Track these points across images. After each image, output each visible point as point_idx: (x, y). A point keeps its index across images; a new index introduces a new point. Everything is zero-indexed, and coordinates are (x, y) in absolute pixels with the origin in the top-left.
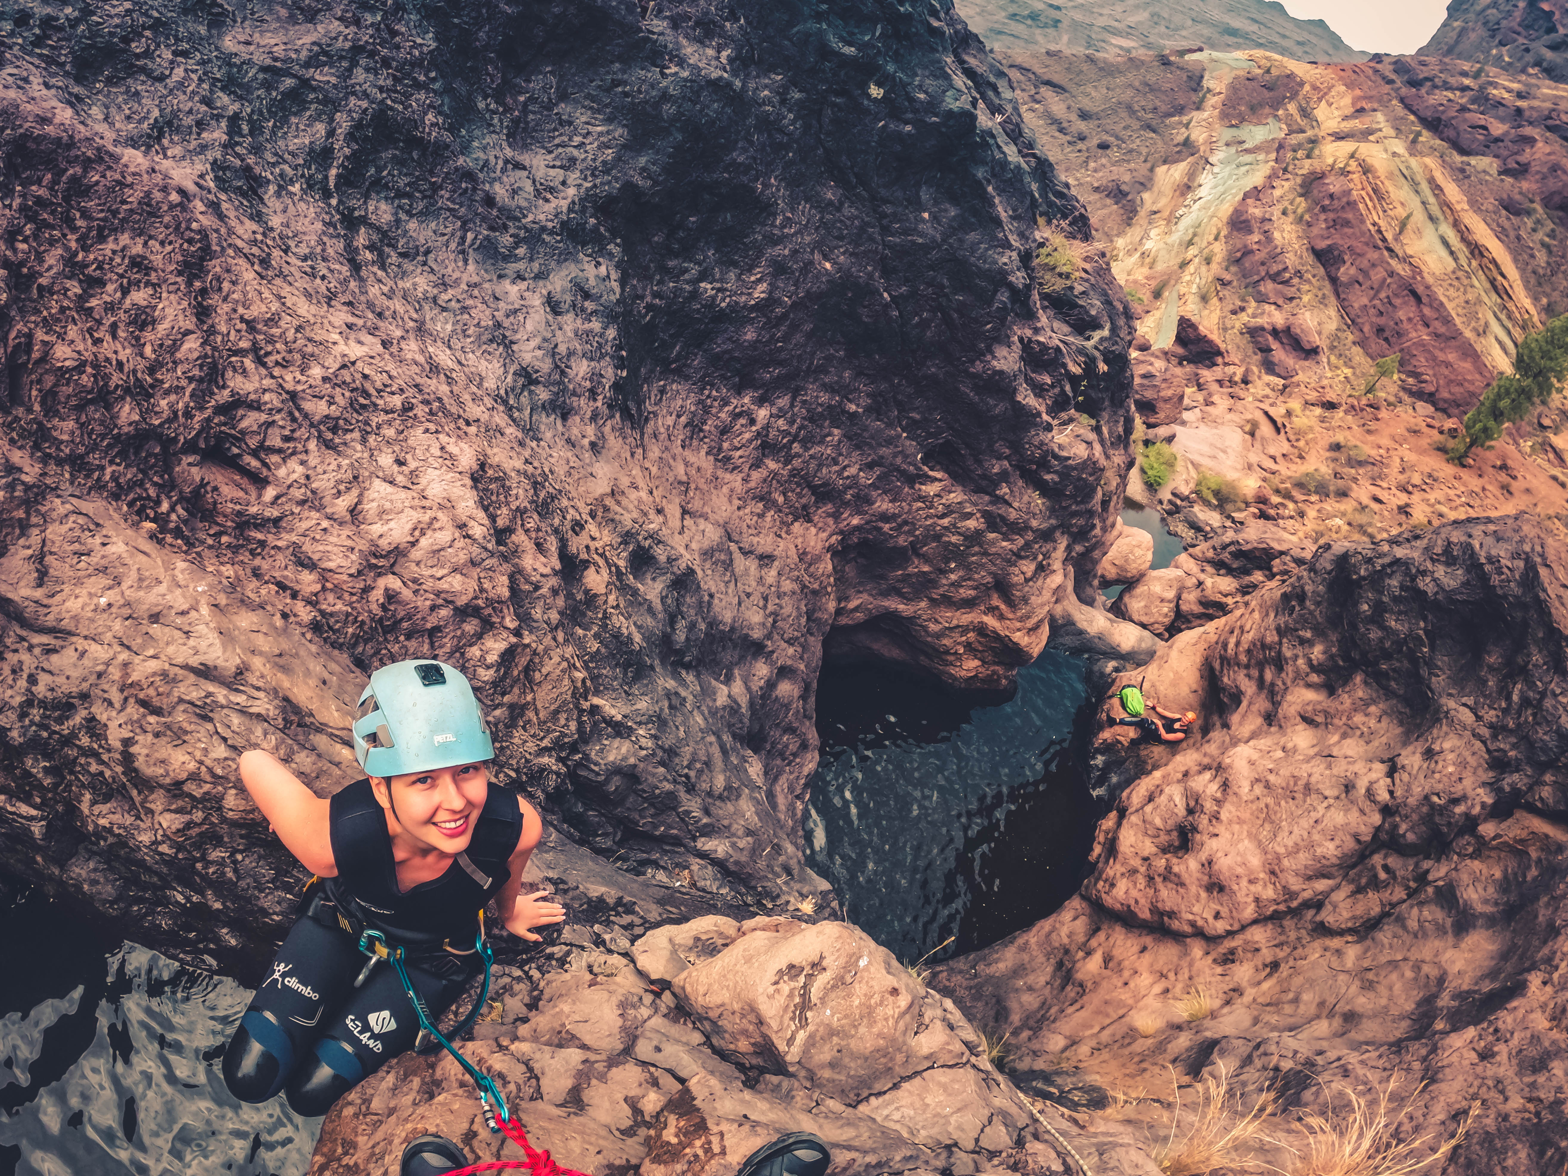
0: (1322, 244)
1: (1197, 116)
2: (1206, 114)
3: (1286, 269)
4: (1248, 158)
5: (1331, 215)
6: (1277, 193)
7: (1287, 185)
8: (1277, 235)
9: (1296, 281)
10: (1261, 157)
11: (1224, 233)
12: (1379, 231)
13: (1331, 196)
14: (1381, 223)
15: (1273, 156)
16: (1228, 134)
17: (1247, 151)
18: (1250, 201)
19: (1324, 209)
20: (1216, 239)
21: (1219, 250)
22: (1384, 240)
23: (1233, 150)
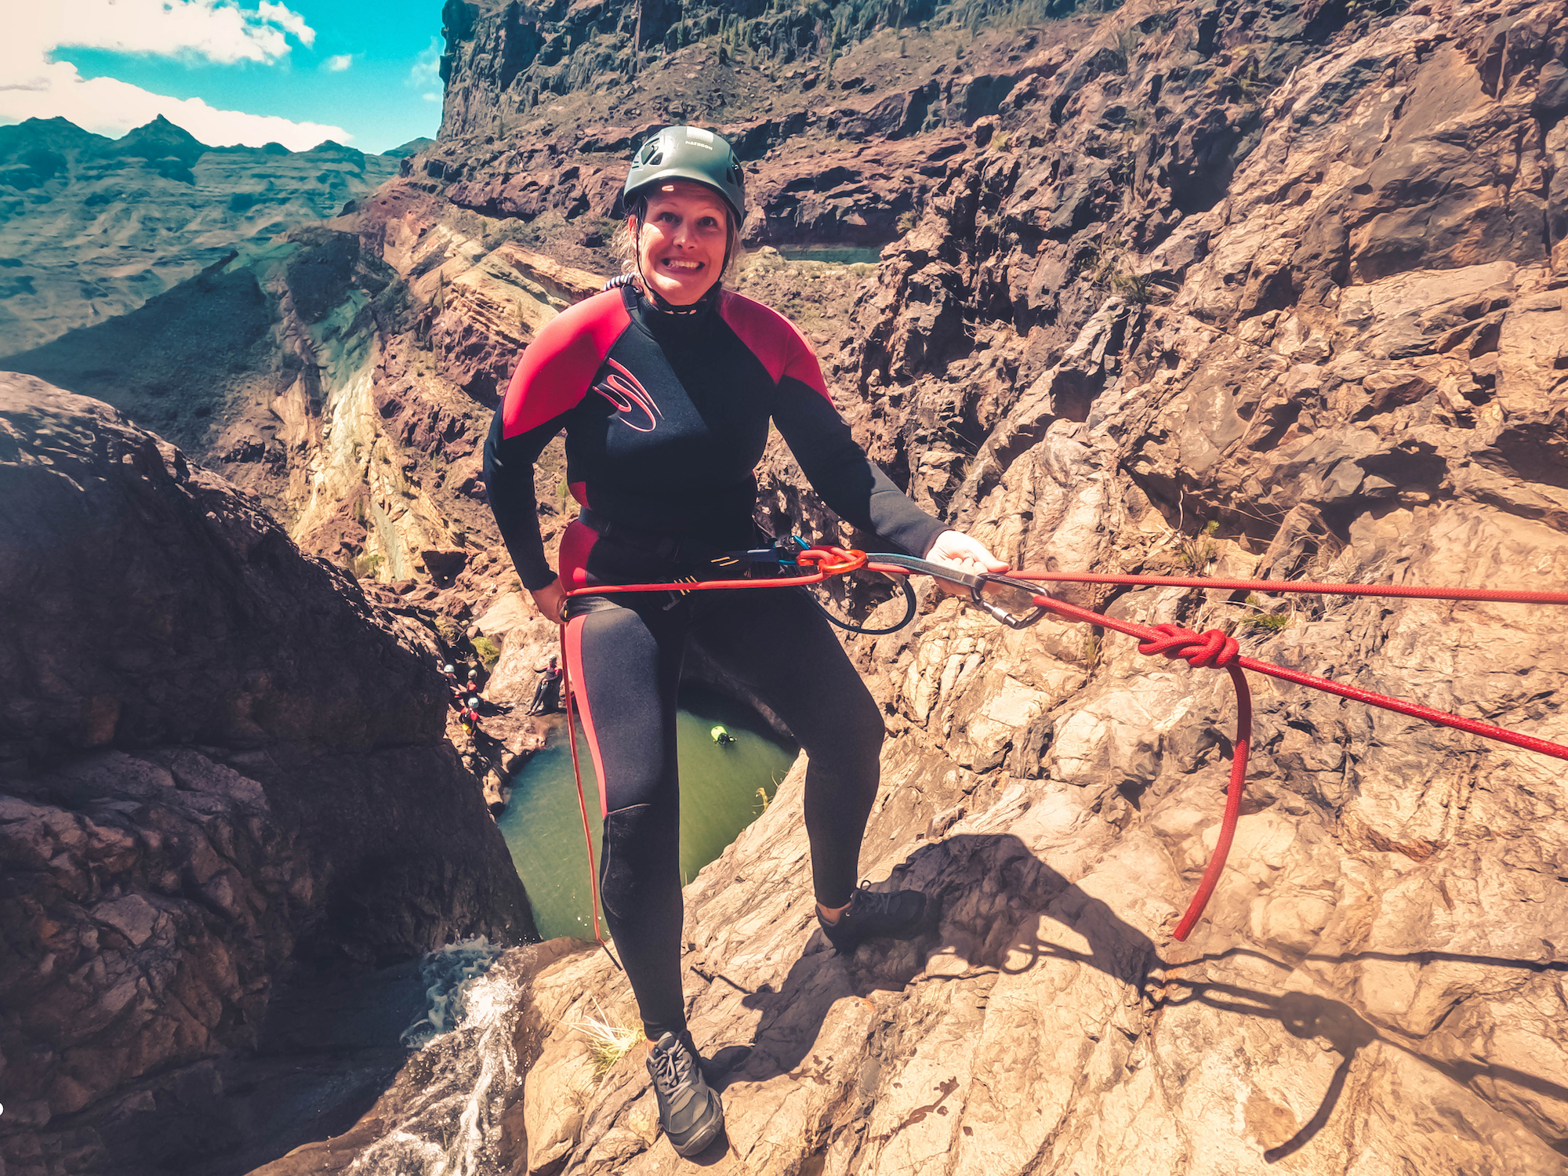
0: (467, 379)
1: (277, 330)
2: (285, 322)
3: (453, 421)
4: (353, 341)
5: (457, 349)
6: (401, 359)
7: (403, 346)
8: (425, 396)
9: (468, 423)
10: (364, 333)
11: (379, 426)
12: (505, 337)
13: (448, 333)
14: (502, 328)
15: (374, 325)
16: (318, 330)
17: (349, 334)
18: (382, 382)
19: (449, 349)
20: (378, 436)
21: (386, 443)
22: (513, 341)
23: (333, 342)
